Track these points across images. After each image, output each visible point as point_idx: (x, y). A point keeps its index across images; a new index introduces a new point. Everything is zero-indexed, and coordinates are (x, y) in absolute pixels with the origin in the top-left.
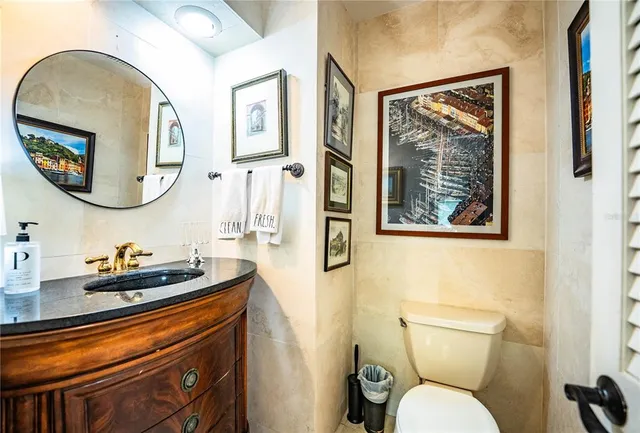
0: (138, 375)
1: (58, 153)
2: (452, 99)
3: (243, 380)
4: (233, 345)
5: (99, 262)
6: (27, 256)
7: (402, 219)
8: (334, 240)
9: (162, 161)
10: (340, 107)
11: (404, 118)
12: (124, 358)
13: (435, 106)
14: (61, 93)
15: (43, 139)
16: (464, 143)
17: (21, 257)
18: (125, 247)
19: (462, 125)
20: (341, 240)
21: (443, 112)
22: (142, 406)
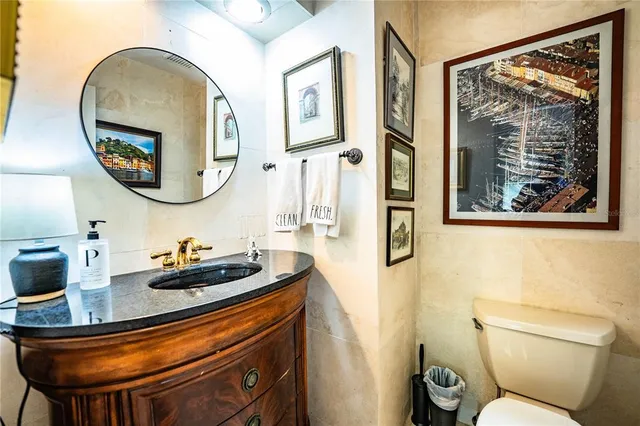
0: (199, 376)
1: (131, 153)
2: (539, 60)
3: (303, 376)
4: (292, 343)
5: (164, 257)
6: (97, 253)
7: (474, 207)
8: (396, 231)
9: (219, 154)
10: (400, 83)
11: (477, 90)
12: (185, 360)
13: (516, 72)
14: (131, 97)
15: (118, 140)
16: (556, 113)
17: (92, 254)
18: (186, 242)
19: (554, 91)
20: (404, 230)
21: (527, 77)
22: (205, 408)
